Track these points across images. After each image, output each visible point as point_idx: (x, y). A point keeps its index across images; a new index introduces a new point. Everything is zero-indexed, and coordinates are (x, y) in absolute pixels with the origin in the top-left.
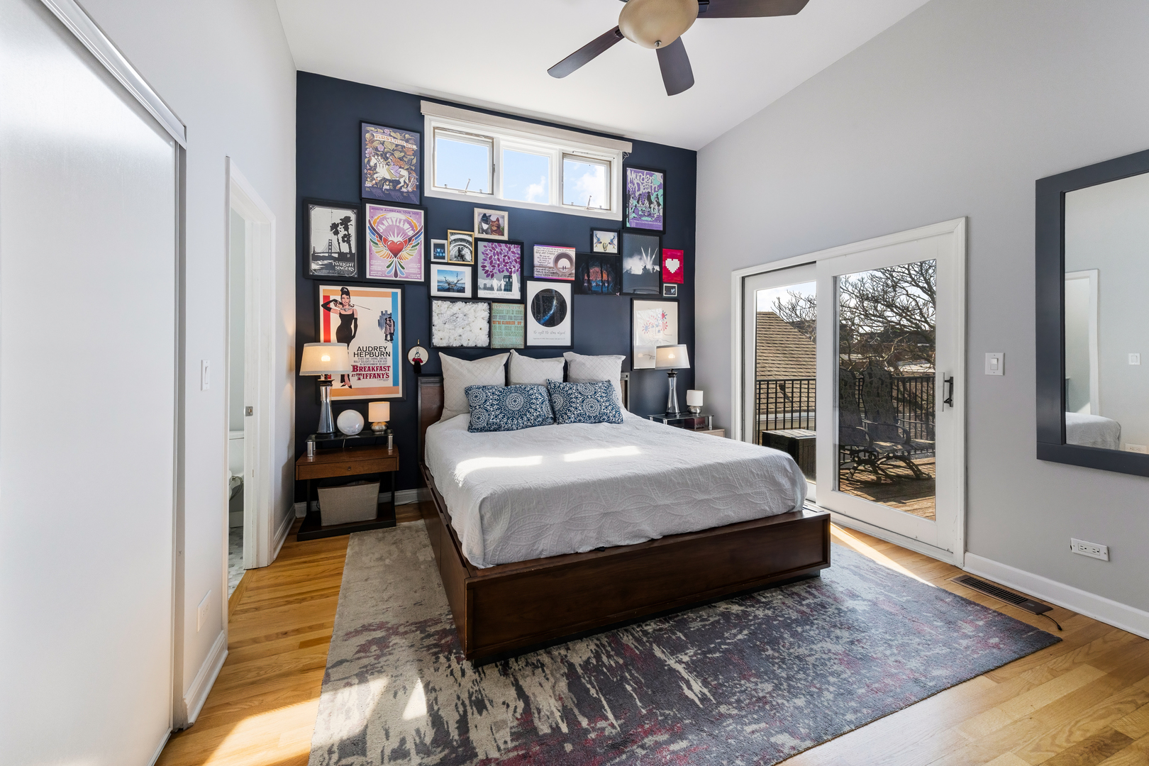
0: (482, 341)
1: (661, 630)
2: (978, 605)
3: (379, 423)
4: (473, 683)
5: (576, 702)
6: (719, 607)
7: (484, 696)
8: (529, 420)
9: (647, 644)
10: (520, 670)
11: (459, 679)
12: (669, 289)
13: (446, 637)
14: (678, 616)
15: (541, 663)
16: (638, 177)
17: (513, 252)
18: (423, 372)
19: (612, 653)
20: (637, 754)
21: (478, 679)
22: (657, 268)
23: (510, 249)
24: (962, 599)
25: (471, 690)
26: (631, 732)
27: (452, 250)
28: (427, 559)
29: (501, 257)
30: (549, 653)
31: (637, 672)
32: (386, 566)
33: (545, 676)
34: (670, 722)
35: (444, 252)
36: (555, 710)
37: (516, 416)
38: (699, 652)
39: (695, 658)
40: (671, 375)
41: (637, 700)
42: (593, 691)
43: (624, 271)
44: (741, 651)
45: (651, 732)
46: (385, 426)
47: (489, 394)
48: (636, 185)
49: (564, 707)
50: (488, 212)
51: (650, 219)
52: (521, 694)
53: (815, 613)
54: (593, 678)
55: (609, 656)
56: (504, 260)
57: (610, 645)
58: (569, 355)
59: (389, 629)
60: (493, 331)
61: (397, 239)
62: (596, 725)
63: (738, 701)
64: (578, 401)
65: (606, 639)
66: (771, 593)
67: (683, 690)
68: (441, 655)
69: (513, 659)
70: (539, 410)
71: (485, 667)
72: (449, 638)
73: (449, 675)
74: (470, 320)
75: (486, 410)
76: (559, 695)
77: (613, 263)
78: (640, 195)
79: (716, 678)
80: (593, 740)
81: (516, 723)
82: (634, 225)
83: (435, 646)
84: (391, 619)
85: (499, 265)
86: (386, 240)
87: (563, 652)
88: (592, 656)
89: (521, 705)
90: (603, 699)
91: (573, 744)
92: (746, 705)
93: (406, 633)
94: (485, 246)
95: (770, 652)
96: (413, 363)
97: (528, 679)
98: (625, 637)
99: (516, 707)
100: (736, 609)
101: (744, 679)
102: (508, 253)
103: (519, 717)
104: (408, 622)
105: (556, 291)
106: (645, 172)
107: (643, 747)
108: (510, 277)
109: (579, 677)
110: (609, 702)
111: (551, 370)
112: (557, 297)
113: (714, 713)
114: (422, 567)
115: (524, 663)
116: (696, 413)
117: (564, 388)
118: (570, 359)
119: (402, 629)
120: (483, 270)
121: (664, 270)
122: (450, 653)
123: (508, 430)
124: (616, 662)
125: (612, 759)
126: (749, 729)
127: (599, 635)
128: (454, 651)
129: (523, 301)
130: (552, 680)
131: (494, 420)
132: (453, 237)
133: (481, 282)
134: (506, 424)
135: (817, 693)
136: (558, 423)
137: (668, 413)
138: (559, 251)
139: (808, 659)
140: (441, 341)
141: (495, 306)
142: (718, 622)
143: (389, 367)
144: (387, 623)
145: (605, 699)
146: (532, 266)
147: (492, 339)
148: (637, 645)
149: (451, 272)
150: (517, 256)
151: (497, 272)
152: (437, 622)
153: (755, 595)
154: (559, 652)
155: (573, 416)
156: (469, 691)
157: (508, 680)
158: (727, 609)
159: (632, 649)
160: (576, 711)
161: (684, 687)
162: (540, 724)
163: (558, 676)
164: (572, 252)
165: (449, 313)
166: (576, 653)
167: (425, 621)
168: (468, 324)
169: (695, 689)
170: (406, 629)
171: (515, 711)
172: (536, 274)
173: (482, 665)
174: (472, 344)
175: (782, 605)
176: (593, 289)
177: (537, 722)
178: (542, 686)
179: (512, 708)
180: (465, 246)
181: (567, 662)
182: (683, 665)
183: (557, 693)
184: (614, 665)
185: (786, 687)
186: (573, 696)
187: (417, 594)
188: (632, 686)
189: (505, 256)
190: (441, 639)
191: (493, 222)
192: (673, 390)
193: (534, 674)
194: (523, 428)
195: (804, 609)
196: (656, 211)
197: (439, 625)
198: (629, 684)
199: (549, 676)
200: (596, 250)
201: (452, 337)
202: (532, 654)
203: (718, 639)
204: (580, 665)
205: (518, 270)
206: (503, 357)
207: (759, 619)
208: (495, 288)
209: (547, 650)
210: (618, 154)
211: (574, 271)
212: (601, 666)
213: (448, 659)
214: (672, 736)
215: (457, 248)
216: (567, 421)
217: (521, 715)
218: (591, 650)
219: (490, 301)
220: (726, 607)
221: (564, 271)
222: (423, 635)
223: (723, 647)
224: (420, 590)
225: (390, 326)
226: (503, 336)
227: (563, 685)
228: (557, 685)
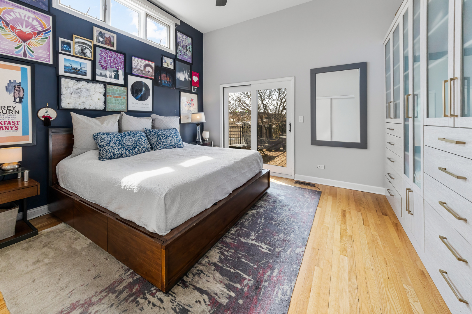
0: (100, 106)
1: (237, 230)
2: (303, 188)
3: (9, 163)
4: (171, 302)
5: (229, 279)
6: (249, 213)
7: (183, 305)
8: (138, 150)
9: (237, 238)
10: (192, 280)
11: (161, 306)
12: (194, 89)
13: (134, 286)
14: (239, 222)
15: (200, 271)
16: (182, 37)
17: (119, 58)
18: (52, 125)
19: (227, 249)
20: (266, 286)
21: (173, 298)
22: (190, 79)
23: (117, 56)
24: (300, 188)
25: (173, 307)
26: (258, 278)
27: (77, 49)
28: (83, 247)
29: (112, 60)
30: (200, 264)
31: (242, 252)
32: (47, 264)
33: (207, 276)
34: (266, 265)
35: (70, 48)
36: (223, 289)
37: (131, 149)
38: (255, 233)
39: (256, 236)
40: (198, 125)
41: (250, 264)
42: (232, 270)
43: (177, 78)
44: (267, 226)
45: (264, 274)
46: (18, 165)
47: (112, 137)
48: (181, 40)
49: (226, 285)
50: (103, 31)
51: (187, 57)
52: (202, 291)
53: (275, 204)
54: (228, 264)
55: (227, 251)
56: (114, 61)
57: (224, 246)
58: (153, 116)
59: (82, 305)
60: (107, 100)
61: (27, 30)
62: (244, 284)
63: (279, 245)
64: (164, 138)
65: (220, 245)
66: (259, 202)
67: (261, 250)
68: (139, 299)
69: (185, 277)
70: (144, 144)
71: (172, 290)
72: (137, 286)
73: (153, 307)
74: (91, 93)
75: (112, 147)
76: (220, 281)
77: (172, 73)
78: (183, 45)
79: (268, 240)
80: (247, 291)
81: (210, 308)
82: (180, 58)
83: (130, 296)
84: (80, 297)
85: (110, 64)
86: (13, 28)
87: (206, 260)
88: (220, 254)
89: (205, 297)
90: (238, 271)
91: (242, 299)
92: (282, 245)
93: (100, 300)
94: (101, 51)
95: (274, 223)
96: (43, 119)
97: (200, 282)
98: (227, 240)
99: (204, 300)
100: (254, 212)
101: (275, 235)
102: (116, 57)
103: (209, 303)
104: (97, 292)
105: (144, 83)
106: (185, 36)
107: (266, 281)
108: (118, 71)
109: (222, 267)
110: (241, 270)
111: (146, 123)
112: (145, 86)
113: (276, 253)
114: (83, 253)
115: (192, 276)
116: (206, 141)
117: (155, 132)
118: (155, 118)
119: (95, 299)
120: (100, 64)
121: (192, 80)
122: (144, 294)
123: (127, 157)
124: (232, 252)
125: (260, 294)
126: (288, 252)
127: (216, 244)
128: (146, 291)
129: (126, 85)
130: (211, 276)
131: (118, 152)
132: (77, 40)
133: (98, 71)
134: (126, 153)
135: (294, 230)
136: (154, 150)
137: (197, 141)
138: (146, 63)
139: (284, 220)
140: (68, 105)
141: (108, 86)
142: (252, 219)
143: (18, 122)
144: (78, 302)
145: (239, 270)
146: (131, 68)
147: (107, 106)
148: (233, 241)
149: (76, 62)
150: (122, 60)
151: (109, 67)
152: (121, 281)
153: (256, 204)
154: (204, 261)
155: (162, 146)
156: (172, 308)
157: (190, 289)
158: (252, 213)
159: (233, 244)
160: (231, 283)
161: (261, 249)
162: (221, 300)
163: (212, 272)
164: (153, 64)
165: (75, 87)
166: (213, 257)
167: (111, 285)
168: (90, 96)
169: (264, 248)
170: (98, 298)
171: (205, 302)
172: (133, 72)
173: (170, 290)
174: (92, 108)
175: (265, 205)
176: (163, 84)
177: (219, 300)
178: (209, 281)
179: (202, 302)
180: (86, 48)
181: (211, 263)
182: (254, 241)
183: (218, 280)
184: (231, 254)
185: (286, 232)
186: (225, 277)
187: (92, 271)
188: (244, 259)
189: (114, 59)
190: (132, 290)
191: (106, 38)
192: (199, 132)
193: (201, 278)
194: (135, 154)
195: (271, 204)
196: (189, 54)
197: (124, 282)
198: (243, 259)
199: (209, 275)
200: (164, 66)
201: (78, 103)
202: (193, 268)
203: (257, 225)
204: (218, 261)
205: (122, 68)
206: (116, 117)
207: (263, 212)
208: (108, 76)
209: (198, 263)
210: (173, 24)
211: (154, 74)
212: (227, 257)
213: (146, 299)
214: (271, 270)
215: (80, 48)
216: (159, 149)
217: (209, 302)
218: (218, 252)
219: (105, 84)
220: (251, 212)
221: (149, 73)
222: (116, 294)
223: (261, 227)
224: (93, 267)
225: (20, 92)
226: (114, 104)
227: (217, 274)
228: (215, 277)
